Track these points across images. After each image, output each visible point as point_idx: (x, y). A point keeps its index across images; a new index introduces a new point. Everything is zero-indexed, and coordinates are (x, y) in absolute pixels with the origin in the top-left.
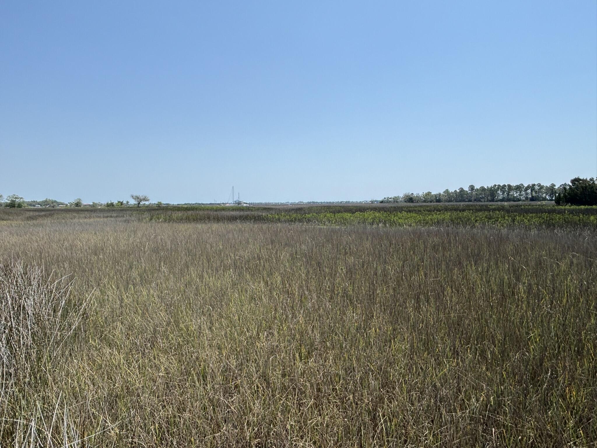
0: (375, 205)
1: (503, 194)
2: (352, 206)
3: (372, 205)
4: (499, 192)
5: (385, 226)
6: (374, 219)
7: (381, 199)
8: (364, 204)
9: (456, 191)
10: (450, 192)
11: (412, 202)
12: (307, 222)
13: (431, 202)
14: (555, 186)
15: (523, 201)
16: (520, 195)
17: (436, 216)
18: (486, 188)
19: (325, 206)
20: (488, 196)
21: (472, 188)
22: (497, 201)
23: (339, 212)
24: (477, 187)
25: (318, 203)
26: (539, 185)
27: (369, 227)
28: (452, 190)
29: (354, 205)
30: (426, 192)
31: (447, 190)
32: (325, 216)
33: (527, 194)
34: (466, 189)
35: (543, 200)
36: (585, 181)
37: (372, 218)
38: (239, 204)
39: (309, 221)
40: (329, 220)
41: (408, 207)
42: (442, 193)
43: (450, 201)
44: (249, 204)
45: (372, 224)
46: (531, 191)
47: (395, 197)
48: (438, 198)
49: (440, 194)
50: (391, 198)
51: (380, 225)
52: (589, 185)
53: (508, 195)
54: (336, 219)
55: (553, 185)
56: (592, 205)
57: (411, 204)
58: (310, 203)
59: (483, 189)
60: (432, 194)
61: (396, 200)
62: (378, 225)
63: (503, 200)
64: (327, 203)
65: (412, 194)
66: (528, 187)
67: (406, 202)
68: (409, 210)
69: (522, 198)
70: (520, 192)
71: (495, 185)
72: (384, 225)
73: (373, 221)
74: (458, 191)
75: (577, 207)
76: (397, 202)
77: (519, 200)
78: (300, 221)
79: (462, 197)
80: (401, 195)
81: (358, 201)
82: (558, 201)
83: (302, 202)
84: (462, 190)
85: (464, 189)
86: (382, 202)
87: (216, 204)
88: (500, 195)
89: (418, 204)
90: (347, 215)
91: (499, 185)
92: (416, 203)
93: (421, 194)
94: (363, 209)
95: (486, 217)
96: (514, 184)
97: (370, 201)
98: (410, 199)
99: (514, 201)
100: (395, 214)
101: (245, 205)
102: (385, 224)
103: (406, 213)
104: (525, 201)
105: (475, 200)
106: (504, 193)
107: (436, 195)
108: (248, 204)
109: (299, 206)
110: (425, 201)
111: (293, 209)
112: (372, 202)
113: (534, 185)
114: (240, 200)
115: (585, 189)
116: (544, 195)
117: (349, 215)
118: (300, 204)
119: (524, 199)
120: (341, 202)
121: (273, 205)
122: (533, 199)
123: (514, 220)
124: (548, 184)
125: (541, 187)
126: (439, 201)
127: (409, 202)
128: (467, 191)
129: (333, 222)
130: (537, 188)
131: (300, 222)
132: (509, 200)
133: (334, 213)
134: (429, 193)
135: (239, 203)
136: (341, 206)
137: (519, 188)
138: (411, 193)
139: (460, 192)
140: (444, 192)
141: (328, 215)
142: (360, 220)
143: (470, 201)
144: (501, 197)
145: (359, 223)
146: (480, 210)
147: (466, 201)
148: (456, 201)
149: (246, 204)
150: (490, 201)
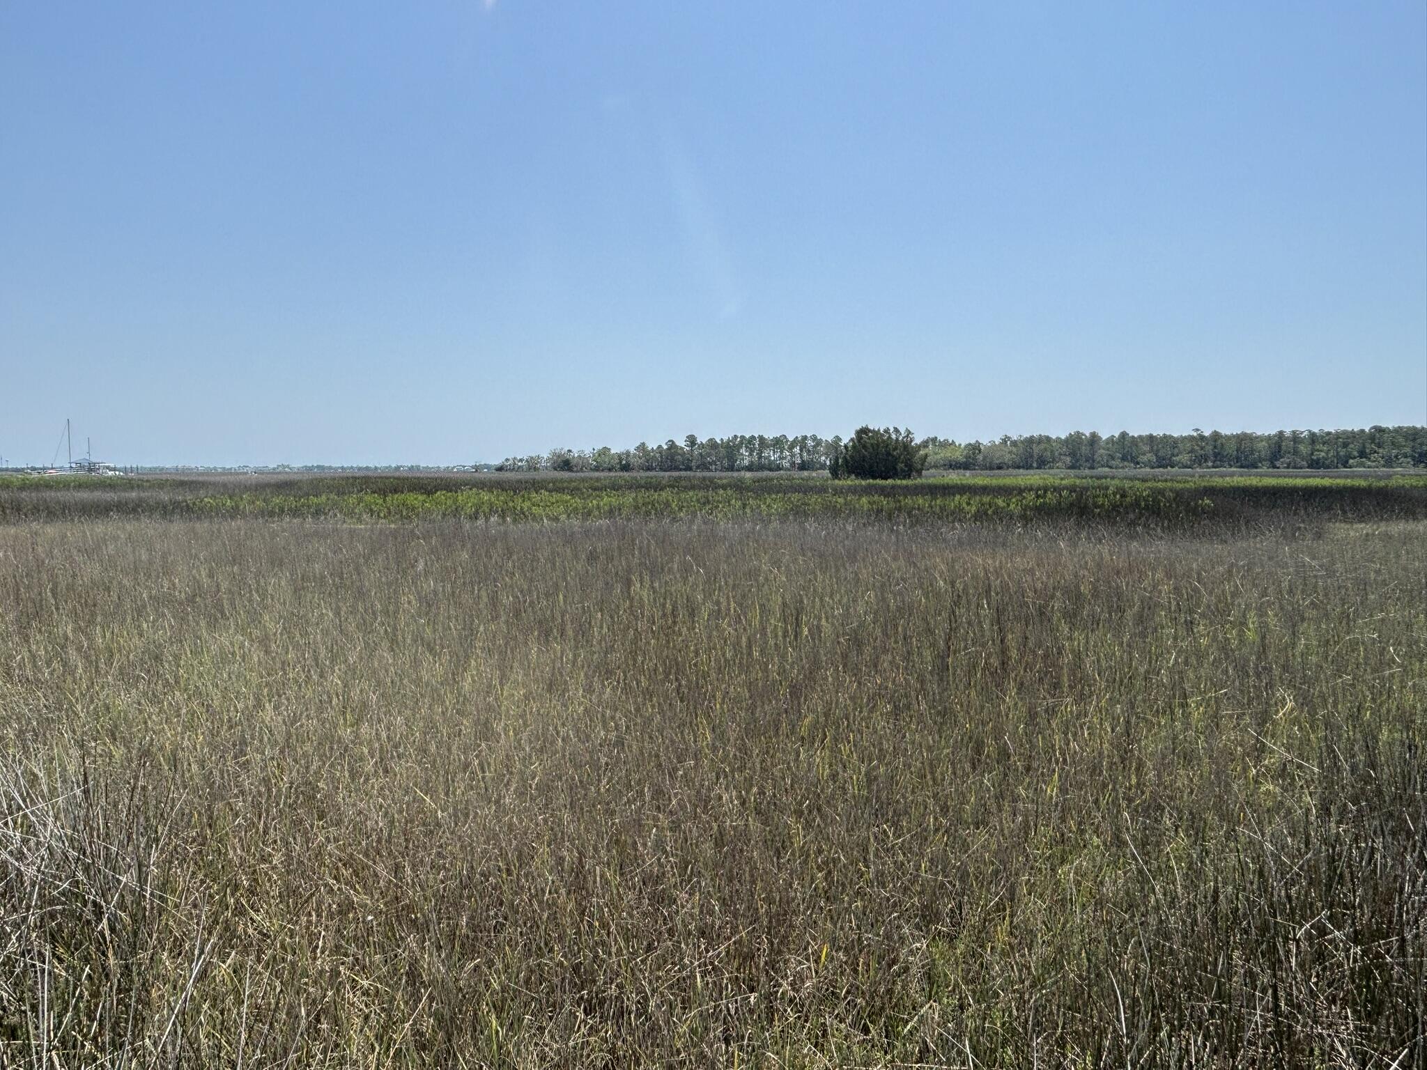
0: (485, 475)
1: (751, 454)
2: (427, 478)
3: (476, 475)
4: (743, 451)
5: (504, 521)
6: (478, 507)
7: (496, 461)
8: (457, 472)
9: (660, 447)
10: (650, 448)
11: (570, 470)
12: (313, 517)
13: (610, 470)
14: (840, 440)
15: (787, 469)
16: (781, 458)
17: (607, 500)
18: (719, 442)
19: (355, 478)
20: (724, 458)
21: (692, 440)
22: (738, 470)
23: (395, 491)
24: (702, 439)
25: (336, 469)
26: (814, 438)
27: (467, 525)
28: (652, 445)
29: (430, 476)
30: (599, 447)
31: (643, 444)
32: (360, 500)
33: (793, 456)
34: (681, 442)
35: (820, 469)
36: (877, 433)
37: (474, 505)
38: (90, 470)
39: (318, 512)
40: (371, 510)
41: (554, 481)
42: (632, 451)
43: (649, 469)
44: (125, 470)
45: (475, 517)
46: (801, 450)
47: (532, 458)
48: (624, 462)
49: (628, 454)
50: (521, 460)
51: (492, 519)
52: (884, 441)
53: (760, 457)
54: (389, 509)
55: (838, 439)
56: (886, 479)
57: (566, 475)
58: (309, 469)
59: (712, 444)
60: (613, 452)
61: (532, 465)
62: (487, 519)
63: (749, 468)
64: (360, 469)
65: (569, 451)
66: (795, 442)
67: (555, 469)
68: (557, 487)
69: (786, 464)
70: (782, 452)
71: (736, 437)
72: (501, 521)
73: (477, 512)
74: (665, 447)
75: (863, 483)
76: (536, 469)
77: (779, 468)
78: (295, 512)
79: (673, 460)
80: (545, 455)
81: (443, 465)
82: (835, 471)
83: (288, 466)
84: (672, 445)
85: (678, 444)
86: (500, 469)
87: (7, 470)
88: (745, 457)
89: (582, 475)
90: (416, 499)
91: (743, 437)
92: (577, 471)
93: (588, 452)
94: (455, 485)
95: (698, 501)
96: (770, 435)
97: (472, 467)
98: (564, 463)
99: (771, 470)
100: (523, 496)
101: (111, 473)
102: (503, 517)
103: (547, 493)
104: (789, 470)
105: (698, 467)
106: (751, 451)
107: (620, 456)
108: (119, 471)
109: (281, 477)
110: (597, 469)
111: (268, 485)
112: (477, 468)
113: (805, 438)
114: (93, 460)
115: (876, 446)
116: (823, 458)
117: (421, 498)
118: (279, 473)
119: (788, 465)
120: (398, 468)
121: (202, 474)
122: (803, 466)
123: (744, 506)
124: (829, 438)
125: (818, 442)
126: (626, 468)
127: (562, 469)
128: (682, 448)
129: (382, 515)
130: (810, 443)
131: (294, 516)
132: (761, 468)
133: (383, 492)
134: (605, 451)
135: (91, 468)
136: (398, 478)
137: (778, 443)
138: (566, 449)
139: (669, 449)
140: (638, 449)
141: (368, 498)
142: (446, 509)
143: (689, 468)
144: (746, 462)
145: (444, 515)
146: (693, 488)
147: (681, 470)
148: (662, 470)
149: (114, 469)
150: (728, 470)
